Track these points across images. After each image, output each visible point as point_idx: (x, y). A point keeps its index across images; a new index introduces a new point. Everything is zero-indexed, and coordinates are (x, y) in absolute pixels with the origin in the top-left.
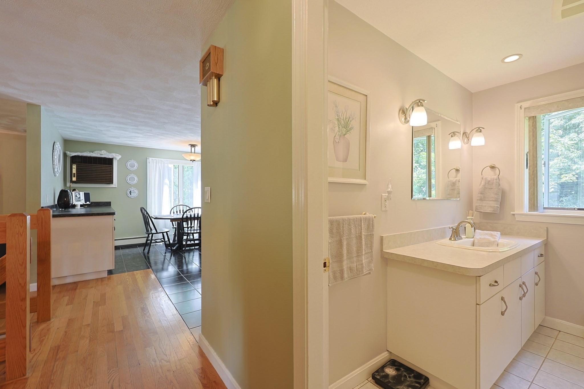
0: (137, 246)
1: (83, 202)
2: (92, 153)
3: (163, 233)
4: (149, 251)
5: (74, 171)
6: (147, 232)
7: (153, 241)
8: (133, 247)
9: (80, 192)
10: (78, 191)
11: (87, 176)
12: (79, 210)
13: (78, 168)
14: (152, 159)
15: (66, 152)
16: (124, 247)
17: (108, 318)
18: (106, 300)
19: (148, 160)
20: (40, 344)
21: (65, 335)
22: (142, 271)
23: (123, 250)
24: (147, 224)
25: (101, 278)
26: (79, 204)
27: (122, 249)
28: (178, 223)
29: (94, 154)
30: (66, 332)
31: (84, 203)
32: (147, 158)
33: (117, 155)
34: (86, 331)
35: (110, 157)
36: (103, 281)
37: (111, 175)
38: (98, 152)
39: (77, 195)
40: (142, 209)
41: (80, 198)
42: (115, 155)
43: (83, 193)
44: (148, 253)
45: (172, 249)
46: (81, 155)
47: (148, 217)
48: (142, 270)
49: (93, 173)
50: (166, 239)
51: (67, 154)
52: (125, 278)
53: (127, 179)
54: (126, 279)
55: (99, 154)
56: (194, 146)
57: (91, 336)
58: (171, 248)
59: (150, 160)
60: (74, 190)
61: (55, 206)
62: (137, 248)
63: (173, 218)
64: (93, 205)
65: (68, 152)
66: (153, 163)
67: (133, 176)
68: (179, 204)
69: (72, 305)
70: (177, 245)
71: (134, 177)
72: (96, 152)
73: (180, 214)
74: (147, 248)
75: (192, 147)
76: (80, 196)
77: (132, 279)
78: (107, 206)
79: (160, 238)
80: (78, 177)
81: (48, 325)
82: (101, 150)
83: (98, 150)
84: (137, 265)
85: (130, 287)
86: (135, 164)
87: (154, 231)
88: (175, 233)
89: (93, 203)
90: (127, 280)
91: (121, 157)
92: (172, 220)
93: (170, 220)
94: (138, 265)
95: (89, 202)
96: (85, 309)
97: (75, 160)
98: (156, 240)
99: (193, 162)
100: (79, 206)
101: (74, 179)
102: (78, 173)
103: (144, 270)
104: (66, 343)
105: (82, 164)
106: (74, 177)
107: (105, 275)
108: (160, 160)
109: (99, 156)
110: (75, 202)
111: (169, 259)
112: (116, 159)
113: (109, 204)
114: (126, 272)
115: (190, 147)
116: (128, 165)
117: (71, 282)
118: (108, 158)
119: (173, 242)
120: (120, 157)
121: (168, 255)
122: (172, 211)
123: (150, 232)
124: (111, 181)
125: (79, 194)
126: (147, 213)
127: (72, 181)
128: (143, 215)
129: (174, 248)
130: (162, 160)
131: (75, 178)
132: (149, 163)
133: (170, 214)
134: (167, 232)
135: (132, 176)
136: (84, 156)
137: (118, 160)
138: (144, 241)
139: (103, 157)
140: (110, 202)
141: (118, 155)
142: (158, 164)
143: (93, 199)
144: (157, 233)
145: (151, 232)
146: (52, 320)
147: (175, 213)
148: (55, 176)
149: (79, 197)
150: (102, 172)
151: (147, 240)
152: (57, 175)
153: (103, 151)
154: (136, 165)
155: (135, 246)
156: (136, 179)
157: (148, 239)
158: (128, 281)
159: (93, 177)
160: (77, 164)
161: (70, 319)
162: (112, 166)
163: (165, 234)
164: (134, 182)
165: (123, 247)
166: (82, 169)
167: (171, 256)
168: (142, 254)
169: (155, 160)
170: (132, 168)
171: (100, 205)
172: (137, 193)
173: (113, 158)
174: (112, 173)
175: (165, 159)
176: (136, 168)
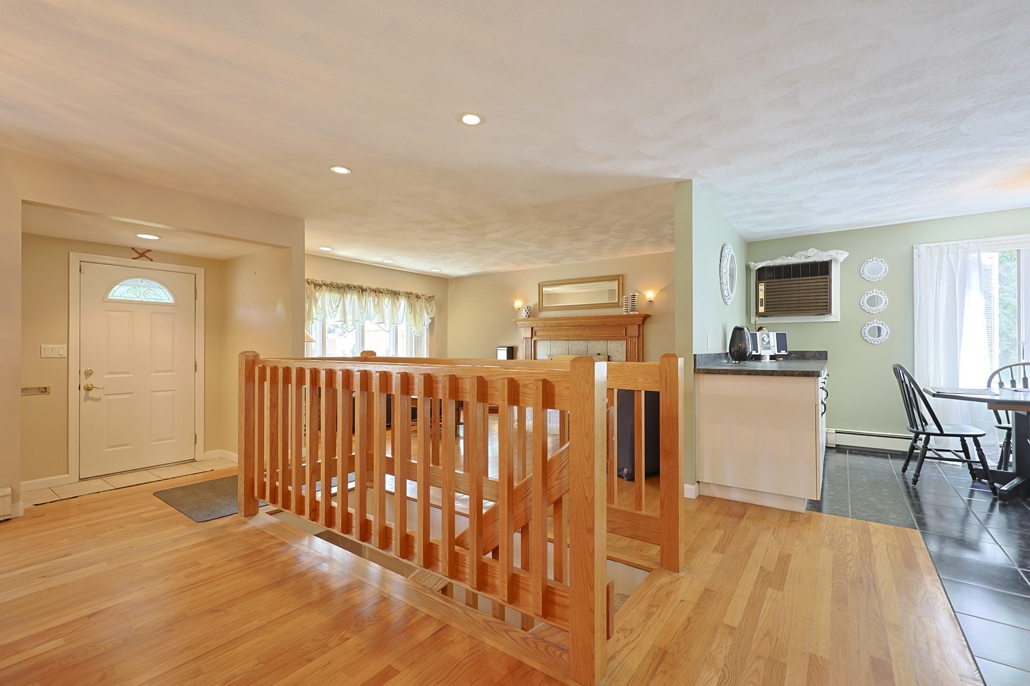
0: (887, 454)
1: (774, 351)
2: (791, 257)
3: (962, 437)
4: (917, 476)
5: (762, 295)
6: (912, 426)
7: (929, 454)
8: (877, 454)
9: (770, 333)
10: (767, 331)
11: (783, 303)
12: (767, 364)
13: (767, 289)
14: (928, 247)
15: (750, 263)
16: (856, 452)
17: (777, 639)
18: (786, 575)
19: (916, 251)
20: (645, 621)
21: (686, 628)
22: (892, 527)
23: (853, 457)
24: (910, 404)
25: (791, 511)
26: (767, 353)
27: (850, 453)
28: (1017, 416)
29: (795, 258)
30: (689, 620)
31: (777, 353)
32: (913, 246)
33: (840, 251)
34: (722, 647)
35: (825, 259)
36: (794, 521)
37: (827, 295)
38: (802, 253)
39: (764, 337)
40: (898, 371)
41: (769, 342)
42: (835, 252)
43: (775, 333)
44: (915, 482)
45: (994, 490)
46: (771, 265)
47: (912, 389)
48: (891, 524)
49: (792, 295)
50: (974, 456)
51: (751, 267)
52: (844, 534)
53: (861, 303)
54: (846, 535)
55: (803, 257)
57: (726, 670)
58: (992, 484)
59: (922, 250)
60: (760, 329)
61: (724, 356)
62: (887, 461)
63: (997, 398)
64: (794, 357)
65: (753, 263)
66: (932, 256)
67: (876, 294)
68: (1023, 361)
69: (722, 555)
70: (1015, 481)
71: (880, 295)
72: (798, 254)
73: (1026, 390)
74: (913, 465)
76: (769, 339)
77: (859, 540)
78: (819, 359)
79: (952, 449)
80: (767, 305)
81: (671, 582)
82: (807, 249)
83: (801, 251)
84: (881, 507)
85: (851, 564)
86: (882, 265)
87: (932, 428)
88: (1008, 443)
89: (793, 354)
90: (849, 540)
91: (847, 256)
92: (995, 405)
93: (986, 404)
94: (884, 507)
95: (784, 351)
96: (740, 578)
97: (763, 274)
98: (939, 453)
100: (768, 358)
101: (762, 309)
102: (767, 299)
103: (896, 527)
104: (678, 652)
105: (775, 280)
106: (762, 305)
107: (802, 508)
108: (952, 244)
109: (803, 260)
110: (761, 350)
111: (982, 516)
112: (836, 260)
113: (824, 355)
114: (850, 515)
116: (865, 271)
117: (738, 500)
118: (821, 261)
119: (999, 468)
120: (846, 254)
121: (982, 501)
122: (996, 379)
123: (920, 429)
124: (827, 309)
125: (768, 336)
126: (912, 380)
127: (758, 314)
128: (902, 382)
129: (1004, 488)
130: (957, 244)
131: (763, 307)
132: (919, 256)
133: (985, 387)
134: (975, 437)
135: (874, 294)
136: (777, 265)
137: (841, 263)
138: (905, 446)
139: (811, 263)
140: (826, 352)
141: (842, 251)
142: (945, 256)
143: (793, 346)
144: (942, 434)
145: (924, 430)
146: (681, 574)
147: (1008, 385)
148: (726, 303)
149: (767, 341)
150: (810, 291)
151: (913, 448)
152: (729, 302)
153: (810, 250)
154: (884, 267)
155: (883, 453)
156: (884, 299)
157: (915, 444)
158: (849, 544)
159: (792, 302)
160: (765, 282)
161: (706, 589)
162: (828, 277)
163: (969, 441)
164: (879, 308)
165: (854, 451)
166: (774, 290)
167: (993, 506)
168: (899, 480)
169: (937, 246)
170: (874, 276)
171: (807, 358)
172: (887, 333)
173: (831, 261)
174: (829, 292)
175: (968, 241)
176: (884, 276)
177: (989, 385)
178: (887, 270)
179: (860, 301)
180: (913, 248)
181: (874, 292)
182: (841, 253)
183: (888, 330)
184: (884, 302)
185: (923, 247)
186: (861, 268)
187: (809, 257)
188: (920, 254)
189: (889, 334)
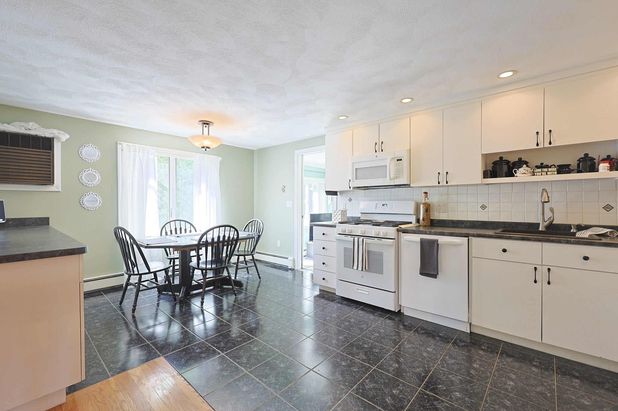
0: (100, 291)
2: (8, 124)
6: (128, 270)
14: (128, 145)
19: (119, 147)
29: (13, 127)
32: (117, 142)
35: (48, 135)
37: (50, 168)
38: (22, 124)
42: (57, 133)
45: (175, 298)
49: (9, 164)
53: (80, 177)
55: (23, 129)
56: (207, 124)
59: (123, 146)
64: (11, 224)
66: (130, 152)
67: (92, 172)
70: (183, 289)
71: (95, 173)
72: (17, 124)
75: (205, 125)
78: (40, 225)
82: (27, 122)
83: (20, 121)
86: (96, 150)
89: (11, 221)
91: (69, 137)
95: (2, 220)
99: (206, 150)
108: (141, 147)
109: (22, 131)
112: (59, 139)
113: (45, 221)
114: (110, 374)
115: (200, 126)
116: (83, 153)
118: (44, 136)
120: (67, 136)
124: (50, 180)
128: (120, 240)
130: (144, 147)
132: (122, 150)
134: (166, 269)
135: (90, 172)
137: (62, 143)
139: (32, 135)
140: (48, 219)
141: (63, 133)
142: (137, 153)
143: (11, 213)
145: (135, 271)
147: (169, 233)
150: (31, 162)
153: (31, 123)
154: (97, 152)
156: (97, 177)
162: (51, 152)
164: (94, 183)
169: (133, 146)
170: (90, 158)
171: (27, 224)
172: (100, 202)
173: (54, 138)
174: (52, 165)
175: (149, 147)
176: (98, 159)
177: (161, 235)
178: (100, 155)
179: (79, 176)
180: (117, 143)
181: (90, 170)
182: (62, 133)
183: (101, 200)
184: (97, 179)
185: (124, 144)
186: (80, 150)
187: (30, 129)
188: (123, 148)
189: (101, 202)
